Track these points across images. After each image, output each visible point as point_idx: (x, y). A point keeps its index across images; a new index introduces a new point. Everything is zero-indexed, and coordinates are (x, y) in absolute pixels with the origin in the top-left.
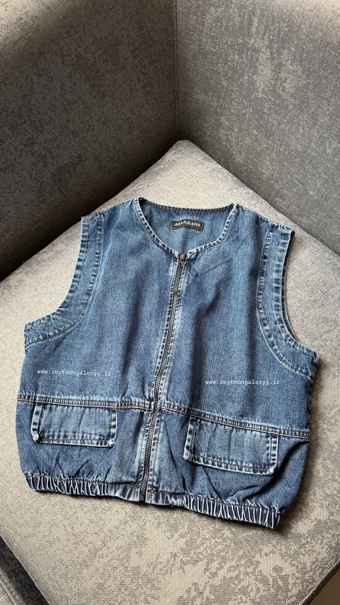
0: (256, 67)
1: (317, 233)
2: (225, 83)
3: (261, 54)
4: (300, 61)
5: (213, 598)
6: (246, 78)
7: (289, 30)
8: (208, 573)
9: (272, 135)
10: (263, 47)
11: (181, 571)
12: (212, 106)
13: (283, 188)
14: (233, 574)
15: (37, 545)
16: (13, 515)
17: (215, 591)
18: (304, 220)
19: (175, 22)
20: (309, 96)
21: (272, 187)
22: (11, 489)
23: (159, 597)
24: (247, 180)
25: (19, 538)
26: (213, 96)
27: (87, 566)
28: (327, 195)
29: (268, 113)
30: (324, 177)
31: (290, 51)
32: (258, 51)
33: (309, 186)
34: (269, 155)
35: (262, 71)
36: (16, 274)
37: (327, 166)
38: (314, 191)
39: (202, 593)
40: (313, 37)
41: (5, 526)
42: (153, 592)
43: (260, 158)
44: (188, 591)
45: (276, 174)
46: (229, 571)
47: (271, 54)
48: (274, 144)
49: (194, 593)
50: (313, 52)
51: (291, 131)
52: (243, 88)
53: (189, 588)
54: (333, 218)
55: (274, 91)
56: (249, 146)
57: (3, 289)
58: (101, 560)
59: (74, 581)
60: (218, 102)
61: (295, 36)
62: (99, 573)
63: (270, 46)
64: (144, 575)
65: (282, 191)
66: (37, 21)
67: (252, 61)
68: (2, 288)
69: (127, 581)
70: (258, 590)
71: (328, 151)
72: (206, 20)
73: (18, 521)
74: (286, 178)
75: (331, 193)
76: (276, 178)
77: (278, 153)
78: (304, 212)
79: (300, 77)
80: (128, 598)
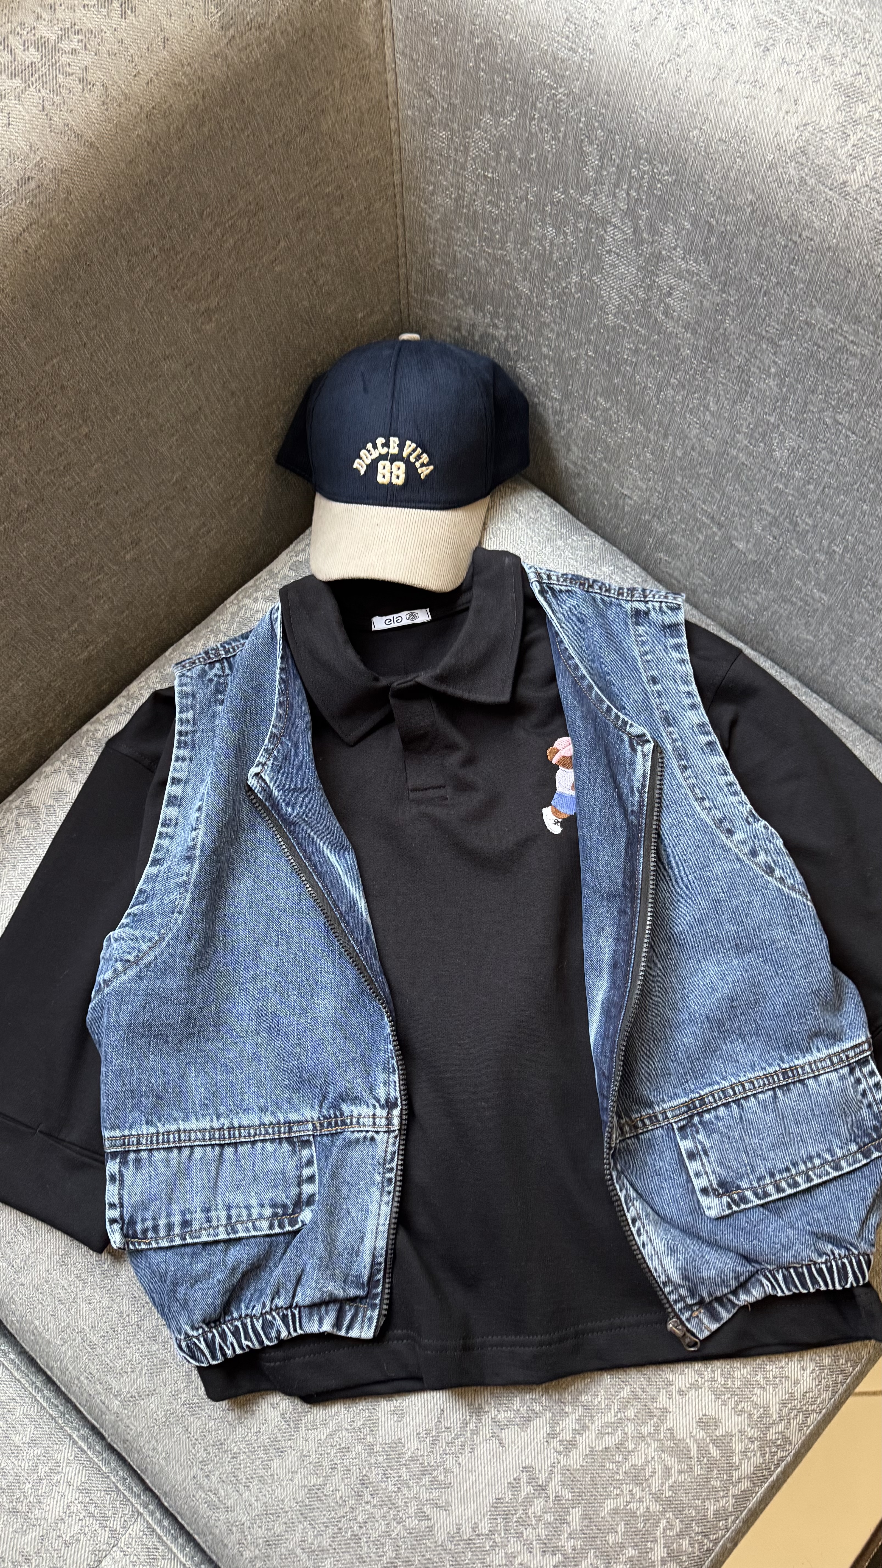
0: (599, 257)
1: (757, 635)
2: (524, 288)
3: (610, 228)
4: (704, 252)
5: (570, 1496)
6: (575, 279)
7: (675, 181)
8: (555, 1443)
9: (643, 412)
10: (613, 213)
11: (495, 1443)
12: (494, 338)
13: (673, 531)
14: (609, 1441)
15: (161, 1413)
16: (99, 1351)
17: (573, 1481)
18: (726, 603)
19: (395, 140)
20: (728, 330)
21: (647, 528)
22: (87, 1292)
23: (448, 1504)
24: (587, 510)
25: (118, 1403)
26: (495, 315)
27: (280, 1451)
28: (778, 551)
29: (632, 362)
30: (771, 511)
31: (679, 229)
32: (604, 222)
33: (736, 529)
34: (638, 456)
35: (614, 266)
36: (47, 777)
37: (777, 487)
38: (748, 542)
39: (542, 1488)
40: (734, 200)
41: (82, 1378)
42: (435, 1494)
43: (616, 461)
44: (514, 1486)
45: (655, 500)
46: (601, 1434)
47: (635, 230)
48: (649, 431)
49: (526, 1490)
50: (735, 235)
51: (688, 405)
52: (568, 299)
53: (515, 1479)
54: (793, 604)
55: (645, 313)
56: (589, 433)
57: (19, 815)
58: (312, 1434)
59: (255, 1485)
60: (508, 327)
61: (691, 196)
62: (310, 1463)
63: (630, 213)
64: (413, 1459)
65: (672, 539)
66: (66, 182)
67: (589, 243)
68: (16, 812)
69: (375, 1475)
70: (667, 1470)
71: (777, 454)
72: (474, 142)
73: (111, 1364)
74: (681, 509)
75: (787, 548)
76: (656, 509)
77: (659, 453)
78: (726, 587)
79: (705, 287)
80: (379, 1513)
